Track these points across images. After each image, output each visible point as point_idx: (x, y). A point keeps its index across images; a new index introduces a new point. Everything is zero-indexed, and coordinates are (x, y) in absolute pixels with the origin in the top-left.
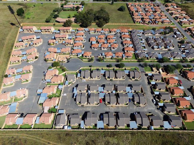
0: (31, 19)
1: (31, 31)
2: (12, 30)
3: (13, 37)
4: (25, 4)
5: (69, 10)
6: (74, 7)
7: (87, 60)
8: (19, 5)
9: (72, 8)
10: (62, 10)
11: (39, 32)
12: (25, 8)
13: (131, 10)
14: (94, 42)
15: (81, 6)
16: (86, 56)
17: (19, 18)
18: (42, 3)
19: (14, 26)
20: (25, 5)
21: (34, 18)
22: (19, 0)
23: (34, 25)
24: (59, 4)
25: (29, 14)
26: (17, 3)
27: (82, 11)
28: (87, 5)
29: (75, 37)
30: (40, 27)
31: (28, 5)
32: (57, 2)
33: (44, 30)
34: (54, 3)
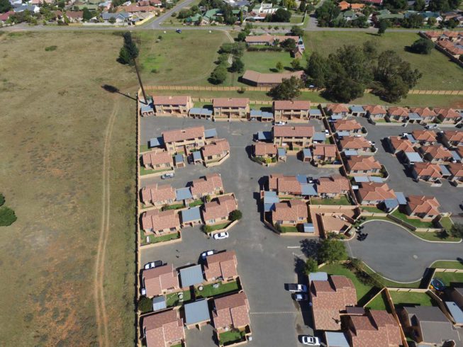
0: (163, 73)
1: (178, 111)
2: (116, 108)
3: (124, 129)
4: (132, 32)
5: (263, 50)
6: (277, 40)
7: (432, 230)
8: (116, 37)
9: (271, 43)
10: (245, 50)
11: (204, 116)
13: (453, 51)
14: (414, 157)
15: (297, 39)
16: (422, 215)
17: (127, 70)
18: (178, 32)
19: (116, 96)
22: (115, 24)
23: (179, 92)
24: (227, 33)
25: (151, 59)
26: (112, 32)
27: (304, 52)
28: (306, 36)
29: (333, 134)
30: (200, 100)
31: (141, 35)
32: (218, 29)
33: (222, 110)
34: (212, 31)
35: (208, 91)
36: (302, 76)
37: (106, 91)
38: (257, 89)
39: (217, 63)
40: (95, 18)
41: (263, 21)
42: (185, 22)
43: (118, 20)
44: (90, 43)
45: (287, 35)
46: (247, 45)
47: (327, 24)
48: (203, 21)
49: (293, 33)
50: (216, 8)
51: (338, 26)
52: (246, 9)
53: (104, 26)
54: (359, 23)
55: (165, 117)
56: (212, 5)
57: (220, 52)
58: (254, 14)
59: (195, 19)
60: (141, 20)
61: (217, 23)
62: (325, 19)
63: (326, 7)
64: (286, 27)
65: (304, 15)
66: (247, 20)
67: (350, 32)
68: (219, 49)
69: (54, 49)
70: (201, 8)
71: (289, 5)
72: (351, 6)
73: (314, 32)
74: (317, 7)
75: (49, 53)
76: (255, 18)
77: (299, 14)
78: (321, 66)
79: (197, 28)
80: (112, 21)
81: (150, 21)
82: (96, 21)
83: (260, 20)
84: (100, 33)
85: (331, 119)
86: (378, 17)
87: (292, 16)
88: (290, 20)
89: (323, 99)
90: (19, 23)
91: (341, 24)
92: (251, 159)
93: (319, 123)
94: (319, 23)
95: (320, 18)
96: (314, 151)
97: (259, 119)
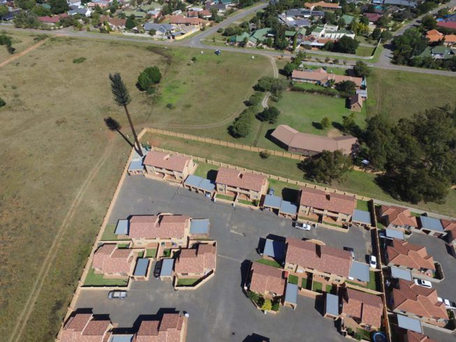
0: (178, 110)
1: (173, 176)
2: (106, 155)
4: (167, 49)
5: (312, 91)
6: (332, 81)
8: (150, 53)
9: (324, 83)
10: (288, 89)
11: (202, 191)
12: (166, 65)
15: (358, 81)
17: (142, 99)
18: (217, 53)
19: (115, 135)
20: (166, 53)
21: (188, 106)
22: (154, 36)
23: (187, 142)
24: (273, 60)
25: (173, 88)
26: (147, 46)
27: (365, 102)
28: (374, 76)
29: (383, 266)
30: (206, 161)
31: (175, 53)
32: (264, 55)
33: (228, 188)
34: (256, 56)
35: (223, 147)
36: (354, 147)
37: (107, 127)
38: (287, 155)
39: (247, 104)
40: (135, 28)
41: (321, 48)
42: (228, 41)
43: (158, 33)
44: (119, 59)
45: (348, 73)
46: (291, 84)
47: (406, 62)
48: (249, 42)
49: (355, 72)
50: (269, 27)
51: (421, 66)
52: (304, 31)
53: (143, 38)
54: (453, 64)
55: (155, 181)
56: (265, 23)
57: (256, 88)
58: (313, 39)
59: (239, 39)
60: (183, 34)
61: (265, 46)
62: (403, 55)
63: (409, 37)
64: (349, 61)
65: (376, 44)
66: (302, 45)
67: (438, 76)
68: (256, 83)
69: (82, 62)
70: (251, 26)
71: (358, 30)
72: (444, 39)
73: (385, 71)
74: (394, 34)
75: (75, 66)
76: (313, 44)
77: (370, 43)
78: (383, 141)
79: (241, 50)
80: (152, 32)
81: (192, 36)
82: (137, 32)
83: (318, 47)
84: (135, 46)
85: (384, 232)
87: (360, 44)
88: (356, 51)
89: (379, 190)
90: (67, 26)
91: (426, 64)
92: (244, 290)
93: (364, 237)
94: (395, 58)
95: (397, 52)
96: (345, 305)
97: (276, 211)
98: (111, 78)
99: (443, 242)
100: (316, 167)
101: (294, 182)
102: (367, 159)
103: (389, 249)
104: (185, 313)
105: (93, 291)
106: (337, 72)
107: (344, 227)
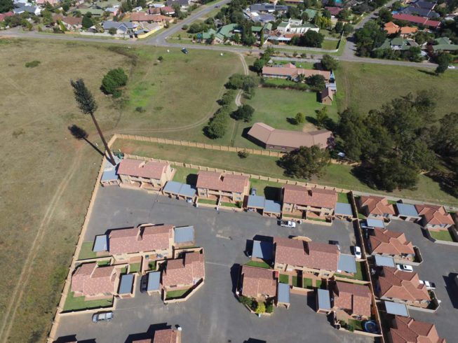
0: (149, 113)
1: (150, 184)
2: (75, 166)
4: (130, 49)
5: (283, 87)
6: (302, 75)
8: (112, 53)
9: (294, 78)
10: (260, 86)
11: (183, 197)
12: (131, 66)
15: (327, 75)
18: (184, 51)
19: (82, 145)
20: (130, 53)
21: (159, 109)
22: (115, 36)
23: (161, 146)
24: (242, 57)
25: (141, 90)
26: (108, 46)
27: (335, 95)
29: (367, 256)
30: (184, 165)
31: (140, 52)
32: (232, 51)
33: (209, 192)
34: (225, 53)
35: (200, 149)
36: (330, 141)
37: (72, 136)
38: (265, 153)
39: (220, 103)
40: (93, 27)
41: (288, 43)
42: (194, 39)
43: (119, 31)
44: (79, 61)
45: (316, 66)
46: (262, 80)
47: (369, 54)
48: (216, 39)
49: (322, 66)
50: (235, 22)
51: (382, 57)
52: (270, 26)
53: (103, 38)
54: (410, 55)
55: (132, 191)
56: (230, 19)
57: (228, 86)
58: (279, 34)
59: (206, 36)
60: (146, 32)
61: (232, 43)
62: (365, 47)
63: (369, 30)
64: (316, 55)
65: (340, 37)
66: (269, 40)
67: (398, 67)
68: (227, 81)
69: (36, 65)
70: (217, 22)
71: (322, 24)
72: (400, 31)
73: (350, 63)
74: (356, 27)
75: (28, 70)
76: (280, 39)
77: (334, 36)
78: (357, 133)
79: (208, 47)
80: (112, 31)
81: (156, 34)
82: (95, 31)
83: (285, 41)
84: (95, 46)
85: (365, 222)
86: (435, 47)
87: (325, 38)
88: (322, 44)
89: (356, 180)
90: (15, 26)
91: (386, 55)
92: (236, 296)
93: (347, 228)
94: (358, 50)
95: (360, 44)
96: (336, 299)
97: (260, 211)
98: (73, 84)
99: (418, 227)
100: (295, 163)
101: (275, 180)
102: (342, 152)
103: (372, 238)
104: (177, 326)
105: (75, 316)
106: (305, 66)
107: (328, 221)
